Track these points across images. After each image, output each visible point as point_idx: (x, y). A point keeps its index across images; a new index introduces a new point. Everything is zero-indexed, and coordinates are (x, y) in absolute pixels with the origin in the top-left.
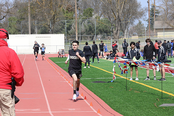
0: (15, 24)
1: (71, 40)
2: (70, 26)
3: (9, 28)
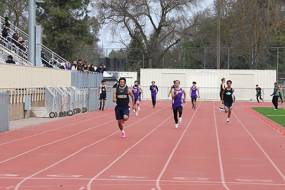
0: (193, 52)
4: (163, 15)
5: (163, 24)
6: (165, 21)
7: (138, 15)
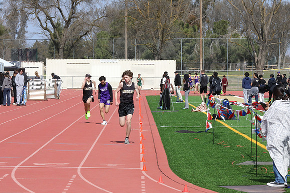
1: (193, 69)
2: (192, 47)
3: (98, 49)
4: (73, 7)
5: (72, 16)
6: (74, 13)
7: (48, 7)
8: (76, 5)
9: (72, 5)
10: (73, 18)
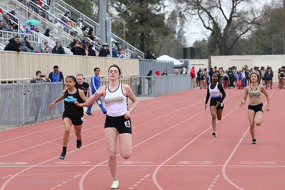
0: (265, 40)
4: (234, 7)
5: (233, 15)
6: (235, 13)
7: (211, 8)
8: (236, 5)
9: (233, 5)
10: (234, 17)
